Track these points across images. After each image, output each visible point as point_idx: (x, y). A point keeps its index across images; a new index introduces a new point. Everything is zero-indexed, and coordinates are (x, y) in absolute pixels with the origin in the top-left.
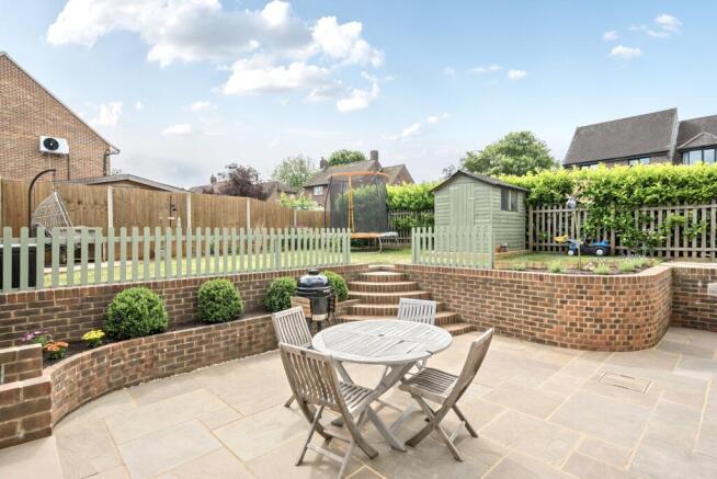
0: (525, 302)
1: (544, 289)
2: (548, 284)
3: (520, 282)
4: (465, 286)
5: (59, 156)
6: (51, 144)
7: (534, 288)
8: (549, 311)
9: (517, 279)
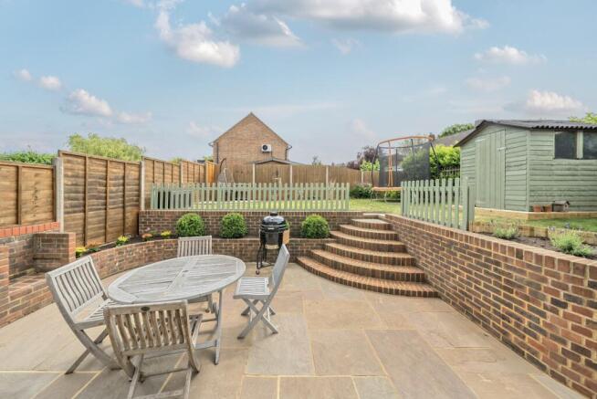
0: (496, 283)
1: (523, 272)
2: (529, 266)
3: (490, 254)
4: (432, 245)
5: (268, 152)
6: (265, 147)
7: (508, 267)
8: (531, 308)
9: (486, 249)
